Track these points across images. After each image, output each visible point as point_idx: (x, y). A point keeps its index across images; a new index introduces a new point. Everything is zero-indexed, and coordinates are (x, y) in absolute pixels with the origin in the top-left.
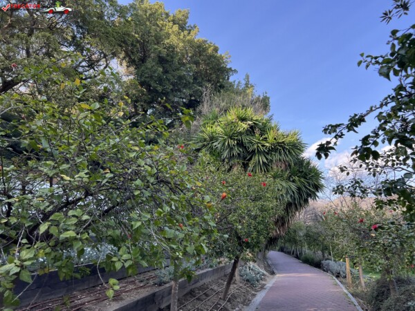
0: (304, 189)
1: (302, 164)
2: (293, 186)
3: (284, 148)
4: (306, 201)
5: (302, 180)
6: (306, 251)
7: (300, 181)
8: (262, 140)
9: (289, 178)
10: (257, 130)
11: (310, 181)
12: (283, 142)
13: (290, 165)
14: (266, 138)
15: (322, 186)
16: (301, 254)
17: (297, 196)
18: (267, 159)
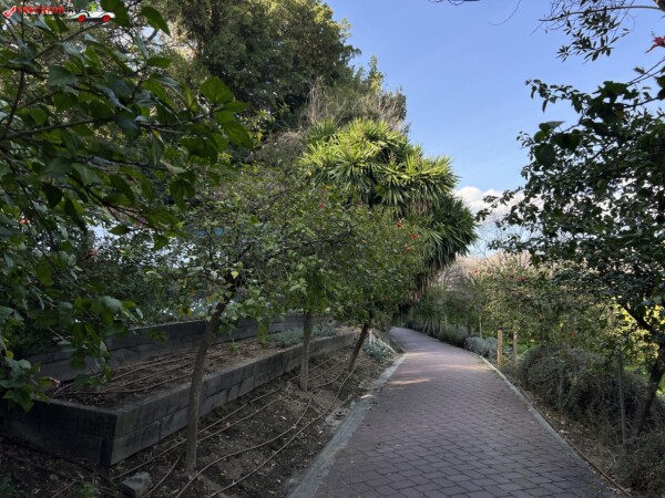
0: (450, 240)
1: (450, 205)
2: (437, 236)
3: (427, 183)
4: (452, 257)
5: (450, 227)
6: (446, 326)
7: (446, 228)
8: (399, 170)
9: (431, 225)
10: (392, 154)
11: (460, 230)
12: (427, 175)
13: (434, 208)
14: (404, 167)
15: (476, 236)
16: (437, 331)
17: (440, 249)
18: (404, 197)
